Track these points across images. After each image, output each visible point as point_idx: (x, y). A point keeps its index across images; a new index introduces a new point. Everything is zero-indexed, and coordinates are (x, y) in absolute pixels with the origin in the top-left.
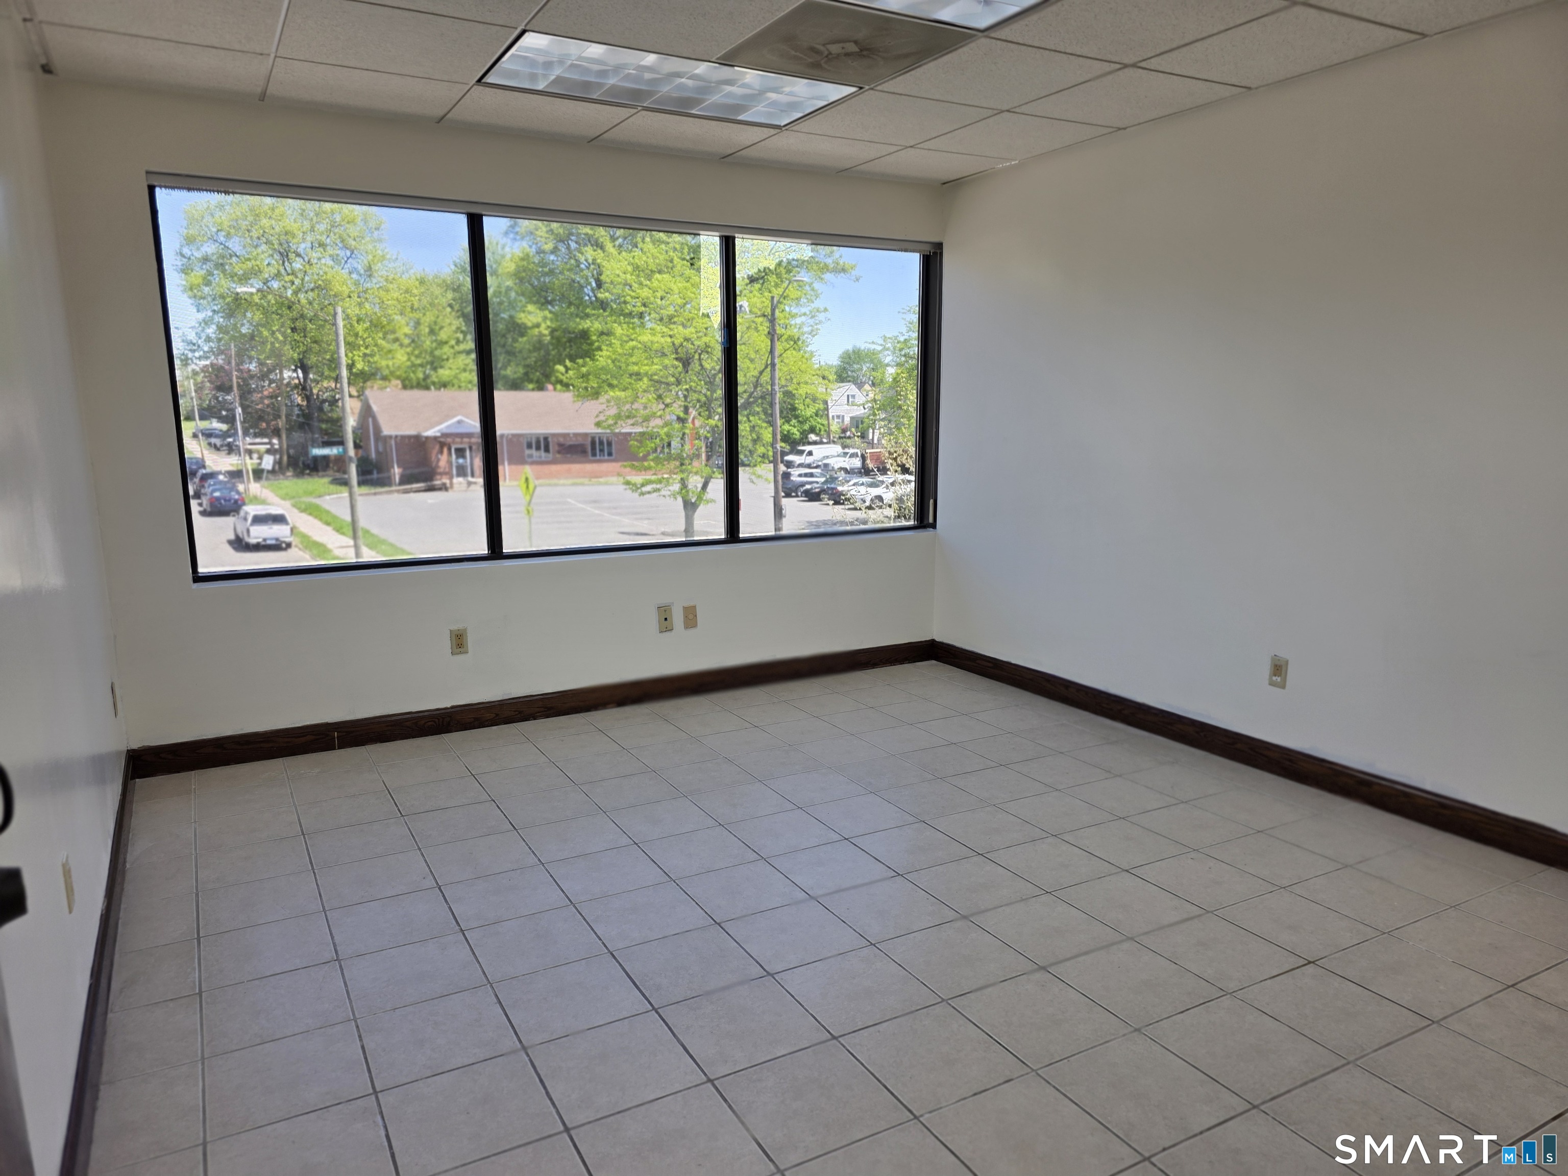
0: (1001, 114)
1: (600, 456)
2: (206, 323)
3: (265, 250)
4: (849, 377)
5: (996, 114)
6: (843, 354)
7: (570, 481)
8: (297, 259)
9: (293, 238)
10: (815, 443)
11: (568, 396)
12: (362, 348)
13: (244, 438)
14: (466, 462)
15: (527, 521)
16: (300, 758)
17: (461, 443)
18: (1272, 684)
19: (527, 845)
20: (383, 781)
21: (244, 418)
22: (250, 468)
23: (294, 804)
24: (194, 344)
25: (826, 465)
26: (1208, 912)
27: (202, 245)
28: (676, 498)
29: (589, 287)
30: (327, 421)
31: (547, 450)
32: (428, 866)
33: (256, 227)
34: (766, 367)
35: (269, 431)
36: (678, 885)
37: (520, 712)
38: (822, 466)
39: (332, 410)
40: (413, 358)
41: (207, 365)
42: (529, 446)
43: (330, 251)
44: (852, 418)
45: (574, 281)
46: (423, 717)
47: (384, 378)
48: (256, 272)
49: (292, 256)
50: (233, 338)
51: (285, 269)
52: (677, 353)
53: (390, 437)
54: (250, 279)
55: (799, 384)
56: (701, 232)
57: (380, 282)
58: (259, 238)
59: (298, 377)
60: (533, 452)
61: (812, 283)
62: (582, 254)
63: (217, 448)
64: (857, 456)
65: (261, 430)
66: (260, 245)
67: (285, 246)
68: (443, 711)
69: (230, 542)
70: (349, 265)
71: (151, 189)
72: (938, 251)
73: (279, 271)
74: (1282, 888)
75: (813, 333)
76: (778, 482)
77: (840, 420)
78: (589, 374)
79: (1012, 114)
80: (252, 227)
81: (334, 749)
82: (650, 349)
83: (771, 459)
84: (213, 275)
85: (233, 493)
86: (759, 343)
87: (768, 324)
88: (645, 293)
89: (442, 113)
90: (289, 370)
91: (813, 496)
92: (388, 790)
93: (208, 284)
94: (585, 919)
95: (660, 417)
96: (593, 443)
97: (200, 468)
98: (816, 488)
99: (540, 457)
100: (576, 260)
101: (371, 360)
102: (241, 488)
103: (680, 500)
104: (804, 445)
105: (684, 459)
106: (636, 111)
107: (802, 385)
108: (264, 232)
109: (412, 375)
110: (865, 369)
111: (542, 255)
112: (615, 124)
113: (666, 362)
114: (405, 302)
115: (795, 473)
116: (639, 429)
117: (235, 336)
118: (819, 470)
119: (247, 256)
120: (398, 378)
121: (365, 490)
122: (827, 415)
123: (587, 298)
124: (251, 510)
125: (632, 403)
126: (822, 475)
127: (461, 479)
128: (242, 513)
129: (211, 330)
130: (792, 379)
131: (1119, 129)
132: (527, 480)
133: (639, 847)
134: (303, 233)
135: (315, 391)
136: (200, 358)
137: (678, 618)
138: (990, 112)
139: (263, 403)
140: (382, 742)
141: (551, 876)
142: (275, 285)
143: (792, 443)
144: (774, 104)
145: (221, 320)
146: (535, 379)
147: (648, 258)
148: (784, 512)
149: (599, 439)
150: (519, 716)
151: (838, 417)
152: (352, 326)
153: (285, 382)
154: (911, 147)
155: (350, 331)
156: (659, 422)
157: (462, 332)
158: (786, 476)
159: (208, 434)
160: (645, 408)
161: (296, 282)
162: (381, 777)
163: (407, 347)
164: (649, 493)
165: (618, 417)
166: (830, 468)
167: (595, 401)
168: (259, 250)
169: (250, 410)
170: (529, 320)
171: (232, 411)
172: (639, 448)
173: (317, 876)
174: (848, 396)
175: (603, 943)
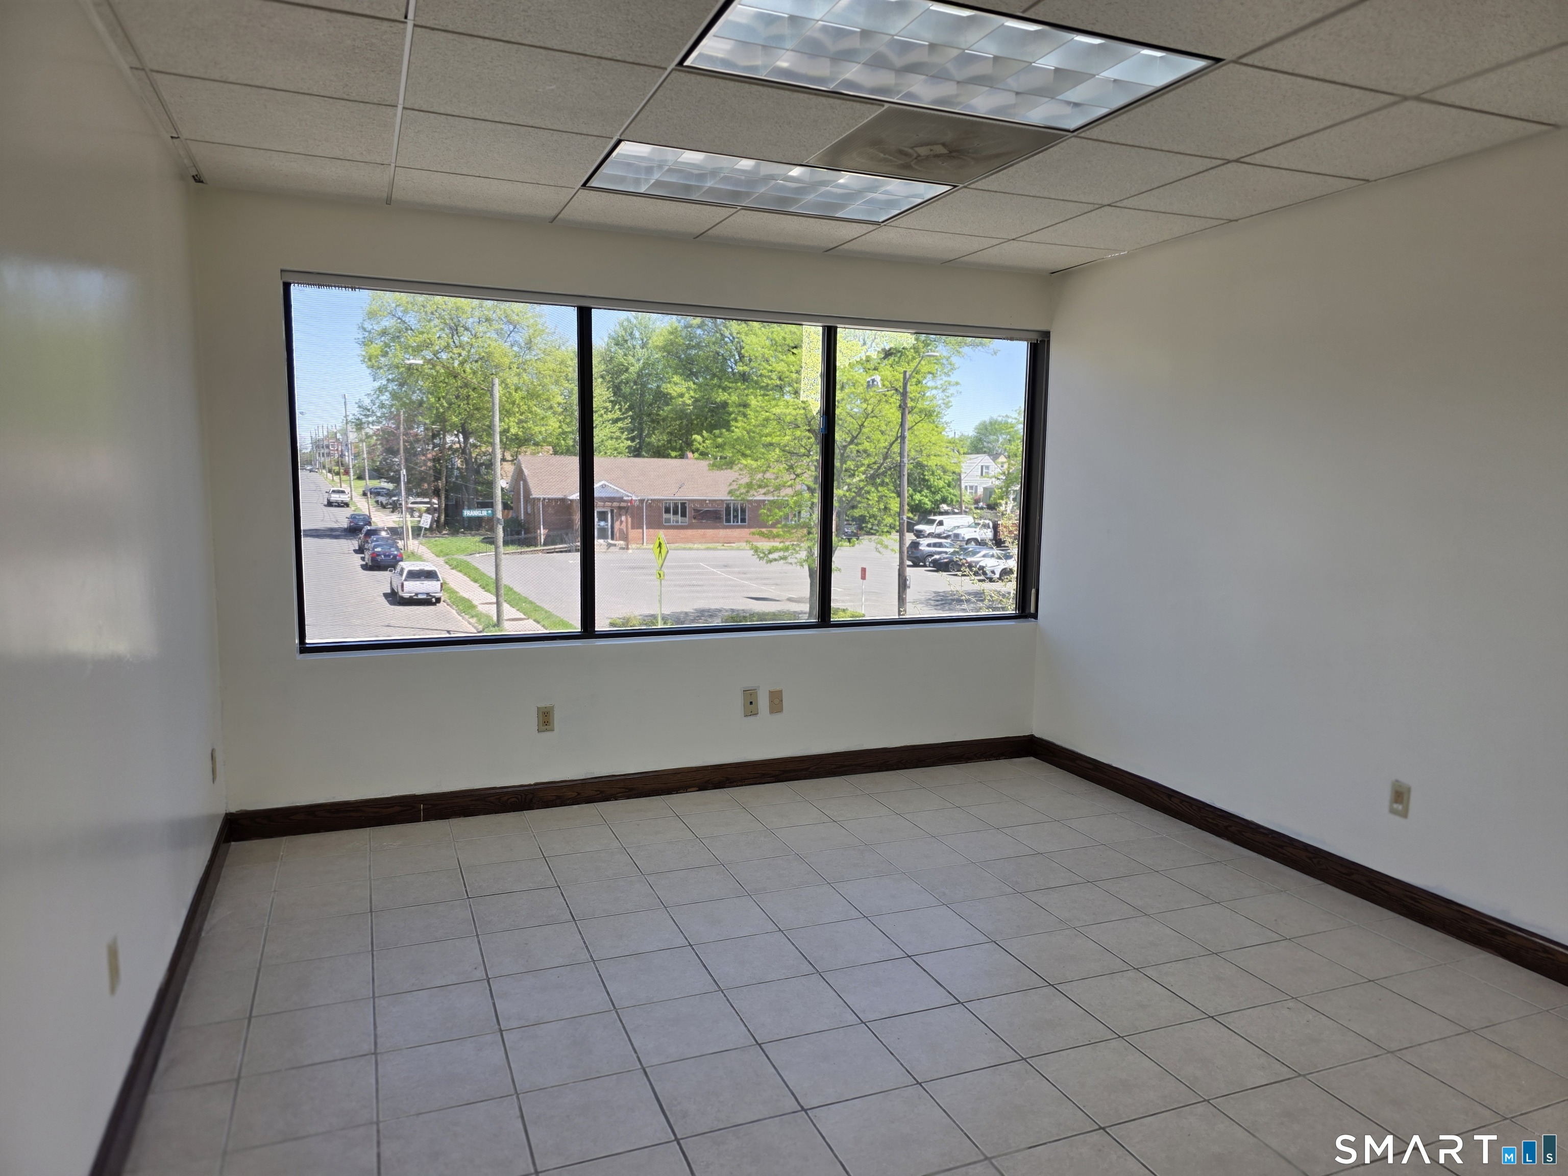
0: (1103, 208)
1: (734, 522)
2: (381, 392)
3: (437, 324)
4: (984, 447)
5: (1098, 209)
6: (980, 424)
7: (704, 546)
8: (466, 333)
9: (463, 313)
10: (946, 513)
11: (704, 464)
12: (517, 415)
13: (407, 497)
14: (607, 525)
15: (658, 583)
16: (386, 829)
17: (604, 507)
18: (1393, 811)
19: (583, 939)
20: (458, 859)
21: (408, 479)
22: (409, 525)
23: (370, 877)
24: (368, 410)
25: (957, 536)
26: (1300, 1075)
27: (381, 320)
28: (802, 566)
29: (732, 360)
30: (482, 484)
31: (684, 515)
32: (482, 955)
33: (431, 303)
34: (896, 440)
35: (430, 492)
36: (725, 996)
37: (602, 792)
38: (952, 536)
39: (488, 473)
40: (564, 426)
41: (378, 430)
42: (667, 511)
43: (496, 326)
44: (985, 489)
45: (718, 353)
46: (507, 793)
47: (536, 444)
48: (428, 345)
49: (461, 329)
50: (404, 405)
51: (454, 342)
52: (809, 425)
53: (539, 499)
54: (422, 351)
55: (928, 456)
56: (804, 323)
57: (538, 354)
58: (432, 313)
59: (459, 442)
60: (671, 516)
61: (949, 357)
62: (727, 328)
63: (384, 506)
64: (989, 527)
65: (423, 490)
66: (433, 320)
67: (455, 320)
68: (526, 788)
69: (386, 595)
70: (511, 339)
71: (287, 287)
72: (1046, 340)
73: (448, 344)
74: (1389, 1052)
75: (948, 405)
76: (903, 552)
77: (973, 491)
78: (725, 444)
79: (1113, 208)
80: (427, 302)
81: (420, 821)
82: (784, 421)
83: (898, 528)
84: (390, 347)
85: (393, 549)
86: (889, 415)
87: (899, 397)
88: (781, 367)
89: (554, 213)
90: (452, 436)
91: (941, 567)
92: (461, 869)
93: (385, 354)
94: (624, 1028)
95: (791, 486)
96: (728, 508)
97: (366, 525)
98: (944, 558)
99: (677, 522)
100: (722, 335)
101: (525, 425)
102: (400, 544)
103: (806, 568)
104: (935, 515)
105: (811, 528)
106: (736, 210)
107: (932, 457)
108: (437, 307)
109: (563, 442)
110: (1001, 440)
111: (689, 329)
112: (717, 222)
113: (798, 433)
114: (560, 372)
115: (924, 542)
116: (770, 498)
117: (406, 403)
118: (949, 541)
119: (421, 330)
120: (549, 444)
121: (511, 549)
122: (960, 486)
123: (730, 370)
124: (407, 566)
125: (764, 472)
126: (952, 546)
127: (601, 541)
128: (398, 569)
129: (385, 398)
130: (921, 451)
131: (1231, 221)
132: (660, 544)
133: (693, 949)
134: (472, 308)
135: (474, 455)
136: (373, 423)
137: (763, 702)
138: (1091, 207)
139: (425, 465)
140: (465, 816)
141: (600, 975)
142: (444, 356)
143: (923, 512)
144: (871, 201)
145: (395, 388)
146: (678, 446)
147: (786, 333)
148: (908, 582)
149: (734, 504)
150: (600, 796)
151: (971, 487)
152: (510, 393)
153: (447, 446)
154: (1013, 239)
155: (508, 398)
156: (789, 491)
157: (611, 402)
158: (915, 545)
159: (376, 493)
160: (777, 478)
161: (462, 354)
162: (457, 853)
163: (560, 415)
164: (776, 560)
165: (749, 486)
166: (961, 539)
167: (729, 470)
168: (432, 324)
169: (413, 472)
170: (674, 390)
171: (398, 472)
172: (768, 516)
173: (375, 958)
174: (982, 467)
175: (638, 1058)
